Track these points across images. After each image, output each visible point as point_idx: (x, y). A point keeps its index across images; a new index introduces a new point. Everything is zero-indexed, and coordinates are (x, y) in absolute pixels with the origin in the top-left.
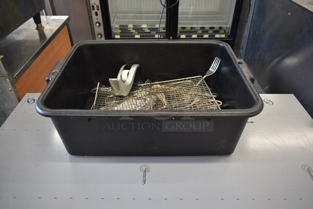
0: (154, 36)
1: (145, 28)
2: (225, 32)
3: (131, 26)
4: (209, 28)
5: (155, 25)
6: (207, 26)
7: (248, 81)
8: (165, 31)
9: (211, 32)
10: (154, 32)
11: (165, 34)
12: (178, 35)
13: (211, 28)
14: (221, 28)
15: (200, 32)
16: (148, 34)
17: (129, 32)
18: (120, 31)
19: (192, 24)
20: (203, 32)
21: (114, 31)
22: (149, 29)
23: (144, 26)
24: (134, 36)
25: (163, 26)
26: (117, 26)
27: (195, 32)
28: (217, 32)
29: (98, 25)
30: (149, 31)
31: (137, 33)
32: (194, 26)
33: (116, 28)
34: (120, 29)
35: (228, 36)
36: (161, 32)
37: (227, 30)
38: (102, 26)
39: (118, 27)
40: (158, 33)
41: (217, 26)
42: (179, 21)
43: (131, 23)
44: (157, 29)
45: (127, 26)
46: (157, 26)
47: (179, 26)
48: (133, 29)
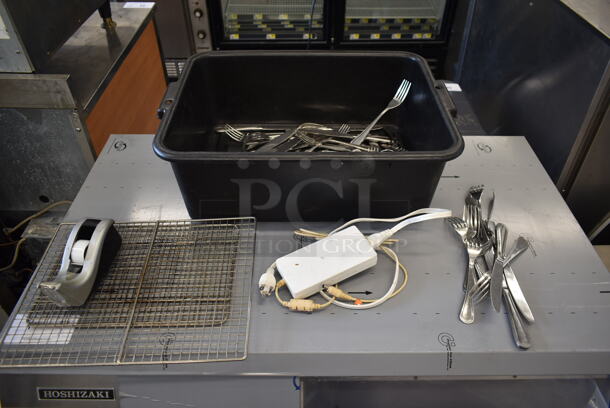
0: (302, 36)
1: (283, 21)
2: (431, 30)
3: (258, 17)
4: (401, 21)
5: (303, 16)
6: (399, 18)
7: (446, 114)
8: (322, 26)
9: (405, 28)
10: (301, 29)
11: (321, 32)
12: (346, 35)
13: (407, 21)
14: (423, 21)
15: (385, 28)
16: (289, 33)
17: (255, 28)
18: (238, 26)
19: (371, 13)
20: (390, 28)
21: (228, 26)
22: (291, 22)
23: (283, 17)
24: (265, 36)
25: (318, 16)
26: (234, 17)
27: (376, 29)
28: (417, 28)
29: (198, 14)
30: (291, 26)
31: (269, 29)
32: (374, 17)
33: (231, 21)
34: (239, 23)
35: (437, 37)
36: (315, 29)
37: (435, 26)
38: (206, 18)
39: (236, 18)
40: (309, 30)
41: (416, 18)
42: (347, 8)
43: (257, 11)
44: (307, 22)
45: (252, 16)
46: (308, 17)
47: (348, 17)
48: (264, 23)
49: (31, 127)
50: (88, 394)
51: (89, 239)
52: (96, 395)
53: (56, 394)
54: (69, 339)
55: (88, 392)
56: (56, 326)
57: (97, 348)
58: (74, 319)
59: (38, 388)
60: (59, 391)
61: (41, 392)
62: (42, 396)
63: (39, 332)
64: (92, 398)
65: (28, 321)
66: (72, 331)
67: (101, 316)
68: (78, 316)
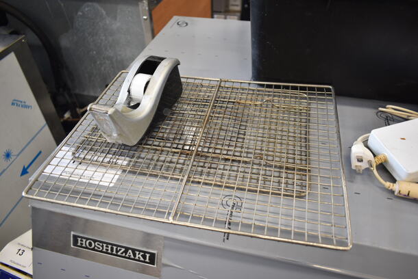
49: (108, 22)
50: (126, 252)
51: (152, 73)
52: (135, 255)
53: (90, 244)
54: (114, 181)
55: (127, 249)
56: (102, 164)
57: (146, 198)
58: (123, 161)
59: (72, 233)
60: (95, 241)
61: (75, 237)
62: (75, 243)
63: (83, 167)
64: (129, 258)
65: (74, 154)
66: (119, 173)
67: (153, 163)
68: (128, 159)
